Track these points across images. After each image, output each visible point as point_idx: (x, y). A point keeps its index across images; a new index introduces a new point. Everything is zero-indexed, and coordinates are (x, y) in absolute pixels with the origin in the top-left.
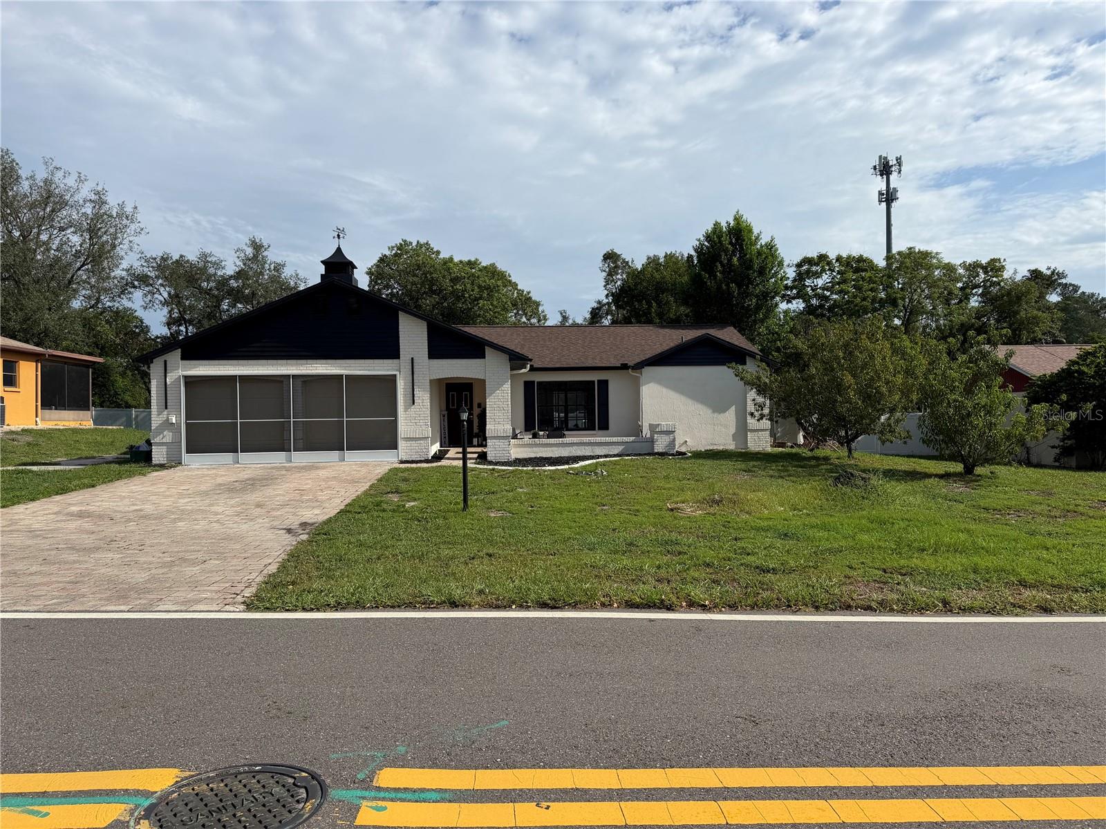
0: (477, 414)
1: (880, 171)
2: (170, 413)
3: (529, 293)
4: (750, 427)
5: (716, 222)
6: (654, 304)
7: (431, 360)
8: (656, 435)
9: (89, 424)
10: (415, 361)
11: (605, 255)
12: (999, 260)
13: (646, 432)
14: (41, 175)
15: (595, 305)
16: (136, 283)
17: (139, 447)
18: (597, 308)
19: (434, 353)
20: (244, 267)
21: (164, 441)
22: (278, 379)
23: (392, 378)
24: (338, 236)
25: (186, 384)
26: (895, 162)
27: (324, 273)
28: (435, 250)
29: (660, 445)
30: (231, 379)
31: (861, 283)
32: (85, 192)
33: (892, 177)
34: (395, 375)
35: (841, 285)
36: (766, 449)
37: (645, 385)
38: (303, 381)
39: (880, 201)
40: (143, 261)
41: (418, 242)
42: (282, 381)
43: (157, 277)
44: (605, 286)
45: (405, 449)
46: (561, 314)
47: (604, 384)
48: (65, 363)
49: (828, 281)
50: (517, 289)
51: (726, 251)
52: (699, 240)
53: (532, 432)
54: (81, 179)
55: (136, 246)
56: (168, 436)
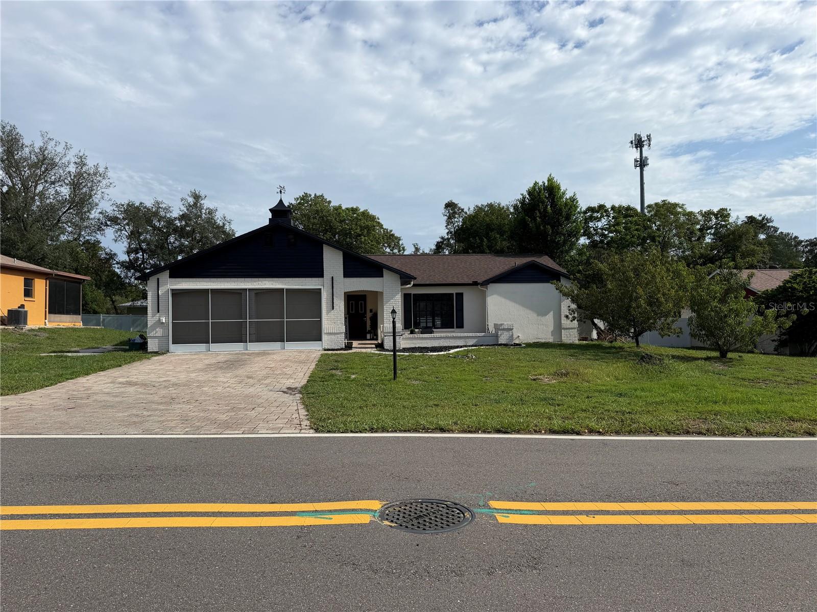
0: (369, 317)
1: (636, 145)
2: (161, 315)
3: (391, 231)
4: (564, 326)
5: (536, 182)
6: (485, 240)
7: (345, 278)
8: (499, 332)
9: (80, 325)
10: (334, 279)
11: (446, 204)
12: (726, 209)
13: (492, 329)
14: (38, 144)
15: (439, 240)
16: (109, 223)
17: (134, 340)
18: (441, 242)
19: (347, 274)
20: (187, 212)
21: (157, 335)
22: (238, 291)
23: (318, 291)
24: (281, 191)
25: (173, 295)
26: (646, 138)
27: (271, 217)
28: (328, 200)
29: (503, 339)
30: (206, 291)
31: (629, 225)
32: (71, 157)
33: (644, 149)
34: (320, 289)
35: (616, 227)
36: (575, 342)
37: (490, 296)
38: (255, 293)
39: (636, 166)
40: (115, 206)
41: (315, 195)
42: (241, 293)
43: (124, 219)
44: (446, 226)
45: (327, 341)
46: (414, 246)
47: (460, 296)
48: (65, 280)
49: (606, 223)
50: (383, 228)
51: (543, 202)
52: (522, 195)
53: (410, 329)
54: (67, 148)
55: (106, 196)
56: (159, 332)
